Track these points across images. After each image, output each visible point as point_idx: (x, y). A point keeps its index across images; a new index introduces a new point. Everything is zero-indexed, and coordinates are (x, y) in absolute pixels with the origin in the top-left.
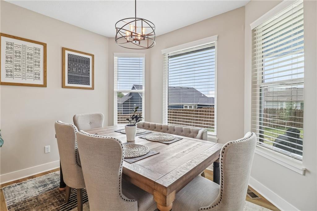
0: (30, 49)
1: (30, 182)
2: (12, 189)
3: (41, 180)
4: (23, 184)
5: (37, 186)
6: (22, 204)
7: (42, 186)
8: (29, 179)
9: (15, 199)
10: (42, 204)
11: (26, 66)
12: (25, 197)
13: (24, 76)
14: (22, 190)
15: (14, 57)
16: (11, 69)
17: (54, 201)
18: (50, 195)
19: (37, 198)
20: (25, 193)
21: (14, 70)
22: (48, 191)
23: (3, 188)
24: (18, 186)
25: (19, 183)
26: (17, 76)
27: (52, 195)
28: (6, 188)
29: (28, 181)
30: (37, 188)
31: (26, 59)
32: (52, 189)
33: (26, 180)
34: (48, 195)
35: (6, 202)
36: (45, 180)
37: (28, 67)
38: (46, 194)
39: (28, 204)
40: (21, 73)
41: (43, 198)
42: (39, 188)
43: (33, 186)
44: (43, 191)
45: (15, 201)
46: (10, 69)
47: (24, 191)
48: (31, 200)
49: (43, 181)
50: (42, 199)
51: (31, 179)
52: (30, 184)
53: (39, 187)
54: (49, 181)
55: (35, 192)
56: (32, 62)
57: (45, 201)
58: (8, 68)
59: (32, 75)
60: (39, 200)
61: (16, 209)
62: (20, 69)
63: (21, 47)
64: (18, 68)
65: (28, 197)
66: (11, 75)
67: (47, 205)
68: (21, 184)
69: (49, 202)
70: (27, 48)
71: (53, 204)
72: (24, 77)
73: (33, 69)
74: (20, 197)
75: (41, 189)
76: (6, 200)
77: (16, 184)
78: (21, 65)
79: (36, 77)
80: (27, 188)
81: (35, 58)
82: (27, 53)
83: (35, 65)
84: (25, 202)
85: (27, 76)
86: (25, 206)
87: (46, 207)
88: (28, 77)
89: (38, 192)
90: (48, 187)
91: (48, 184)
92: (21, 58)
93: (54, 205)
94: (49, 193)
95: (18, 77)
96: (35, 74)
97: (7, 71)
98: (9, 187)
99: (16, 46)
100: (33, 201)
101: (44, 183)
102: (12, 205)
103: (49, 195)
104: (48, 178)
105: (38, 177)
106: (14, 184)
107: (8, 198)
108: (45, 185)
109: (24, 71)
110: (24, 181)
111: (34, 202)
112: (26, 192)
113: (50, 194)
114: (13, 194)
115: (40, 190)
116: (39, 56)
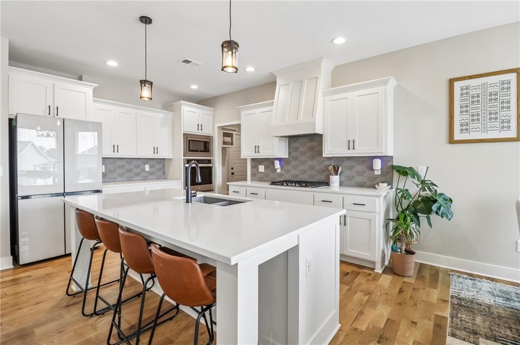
0: (493, 85)
1: (487, 284)
2: (461, 280)
3: (504, 289)
4: (476, 281)
5: (496, 294)
6: (468, 302)
7: (503, 297)
8: (486, 279)
9: (461, 293)
10: (494, 318)
11: (488, 112)
12: (473, 297)
13: (484, 128)
14: (472, 287)
15: (471, 104)
16: (467, 121)
17: (513, 326)
18: (511, 316)
19: (489, 307)
20: (475, 292)
21: (471, 122)
22: (510, 309)
23: (452, 273)
24: (469, 281)
25: (471, 278)
26: (474, 130)
27: (514, 318)
28: (455, 274)
29: (485, 281)
30: (493, 295)
31: (488, 102)
32: (517, 309)
33: (482, 278)
34: (507, 313)
35: (451, 290)
36: (510, 293)
37: (490, 114)
38: (505, 310)
39: (476, 307)
40: (480, 125)
41: (498, 313)
42: (497, 298)
43: (490, 290)
44: (501, 304)
45: (460, 294)
46: (465, 121)
47: (475, 290)
48: (480, 305)
49: (508, 293)
50: (495, 313)
51: (489, 281)
52: (486, 286)
53: (498, 296)
54: (517, 297)
55: (490, 299)
56: (497, 105)
57: (500, 317)
58: (463, 121)
59: (497, 124)
60: (491, 311)
61: (459, 303)
62: (478, 120)
63: (480, 87)
64: (475, 118)
65: (478, 299)
66: (467, 129)
67: (501, 323)
68: (474, 280)
69: (506, 322)
70: (489, 86)
71: (510, 328)
72: (485, 130)
73: (498, 115)
74: (467, 293)
75: (500, 301)
76: (451, 287)
77: (467, 276)
78: (480, 113)
79: (503, 127)
80: (480, 289)
81: (501, 98)
82: (488, 94)
83: (503, 108)
84: (472, 302)
85: (488, 127)
86: (471, 306)
87: (498, 325)
88: (491, 128)
89: (494, 301)
90: (513, 304)
91: (514, 301)
92: (480, 103)
93: (511, 330)
94: (511, 312)
95: (476, 130)
96: (503, 122)
97: (462, 125)
98: (459, 276)
99: (472, 88)
100: (483, 307)
101: (507, 296)
102: (456, 296)
103: (509, 315)
104: (517, 292)
105: (501, 284)
106: (465, 276)
107: (454, 287)
108: (508, 298)
109: (484, 120)
110: (479, 279)
111: (484, 309)
112: (477, 292)
113: (511, 314)
114: (461, 286)
115: (497, 301)
116: (508, 93)
